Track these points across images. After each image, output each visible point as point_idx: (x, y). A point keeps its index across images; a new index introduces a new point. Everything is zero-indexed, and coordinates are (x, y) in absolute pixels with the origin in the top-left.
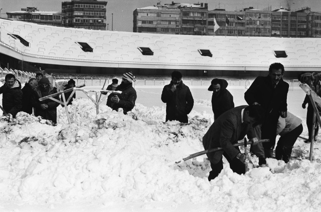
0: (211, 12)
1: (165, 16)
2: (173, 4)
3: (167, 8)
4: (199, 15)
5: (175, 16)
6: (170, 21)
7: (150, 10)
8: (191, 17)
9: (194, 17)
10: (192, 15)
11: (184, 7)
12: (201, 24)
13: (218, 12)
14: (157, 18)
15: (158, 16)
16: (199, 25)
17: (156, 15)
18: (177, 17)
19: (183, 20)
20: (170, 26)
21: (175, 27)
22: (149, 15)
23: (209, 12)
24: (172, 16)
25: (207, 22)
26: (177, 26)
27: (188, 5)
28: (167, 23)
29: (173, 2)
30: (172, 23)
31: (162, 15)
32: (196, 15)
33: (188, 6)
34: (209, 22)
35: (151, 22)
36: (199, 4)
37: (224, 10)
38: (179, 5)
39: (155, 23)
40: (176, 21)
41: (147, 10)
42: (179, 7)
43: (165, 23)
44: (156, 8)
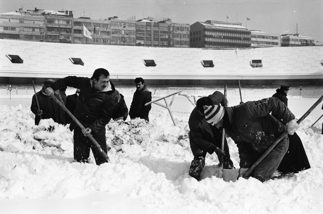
0: (76, 20)
1: (28, 22)
2: (36, 10)
3: (30, 14)
4: (65, 23)
5: (40, 22)
6: (34, 28)
7: (12, 15)
8: (56, 24)
9: (59, 25)
10: (56, 22)
11: (48, 14)
12: (67, 32)
13: (83, 20)
14: (20, 24)
15: (21, 22)
16: (65, 33)
17: (18, 21)
18: (42, 24)
19: (47, 27)
20: (34, 33)
21: (39, 34)
22: (11, 21)
23: (74, 20)
24: (36, 22)
25: (73, 30)
26: (41, 33)
27: (53, 12)
28: (31, 30)
29: (36, 9)
30: (35, 30)
31: (25, 22)
32: (61, 22)
33: (52, 14)
34: (74, 30)
35: (13, 29)
36: (63, 12)
37: (89, 18)
38: (43, 11)
39: (17, 29)
40: (40, 28)
41: (8, 15)
42: (44, 14)
43: (29, 30)
44: (19, 14)
